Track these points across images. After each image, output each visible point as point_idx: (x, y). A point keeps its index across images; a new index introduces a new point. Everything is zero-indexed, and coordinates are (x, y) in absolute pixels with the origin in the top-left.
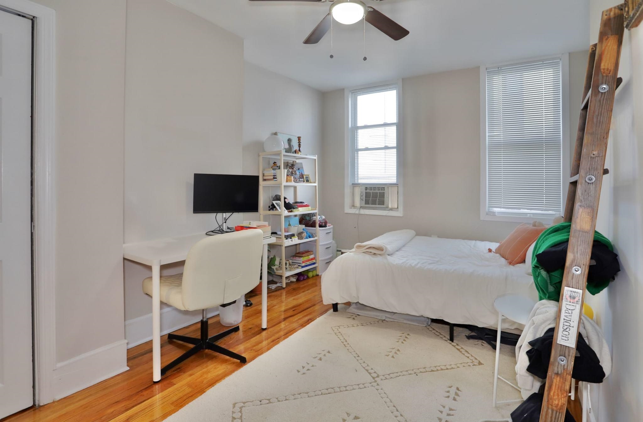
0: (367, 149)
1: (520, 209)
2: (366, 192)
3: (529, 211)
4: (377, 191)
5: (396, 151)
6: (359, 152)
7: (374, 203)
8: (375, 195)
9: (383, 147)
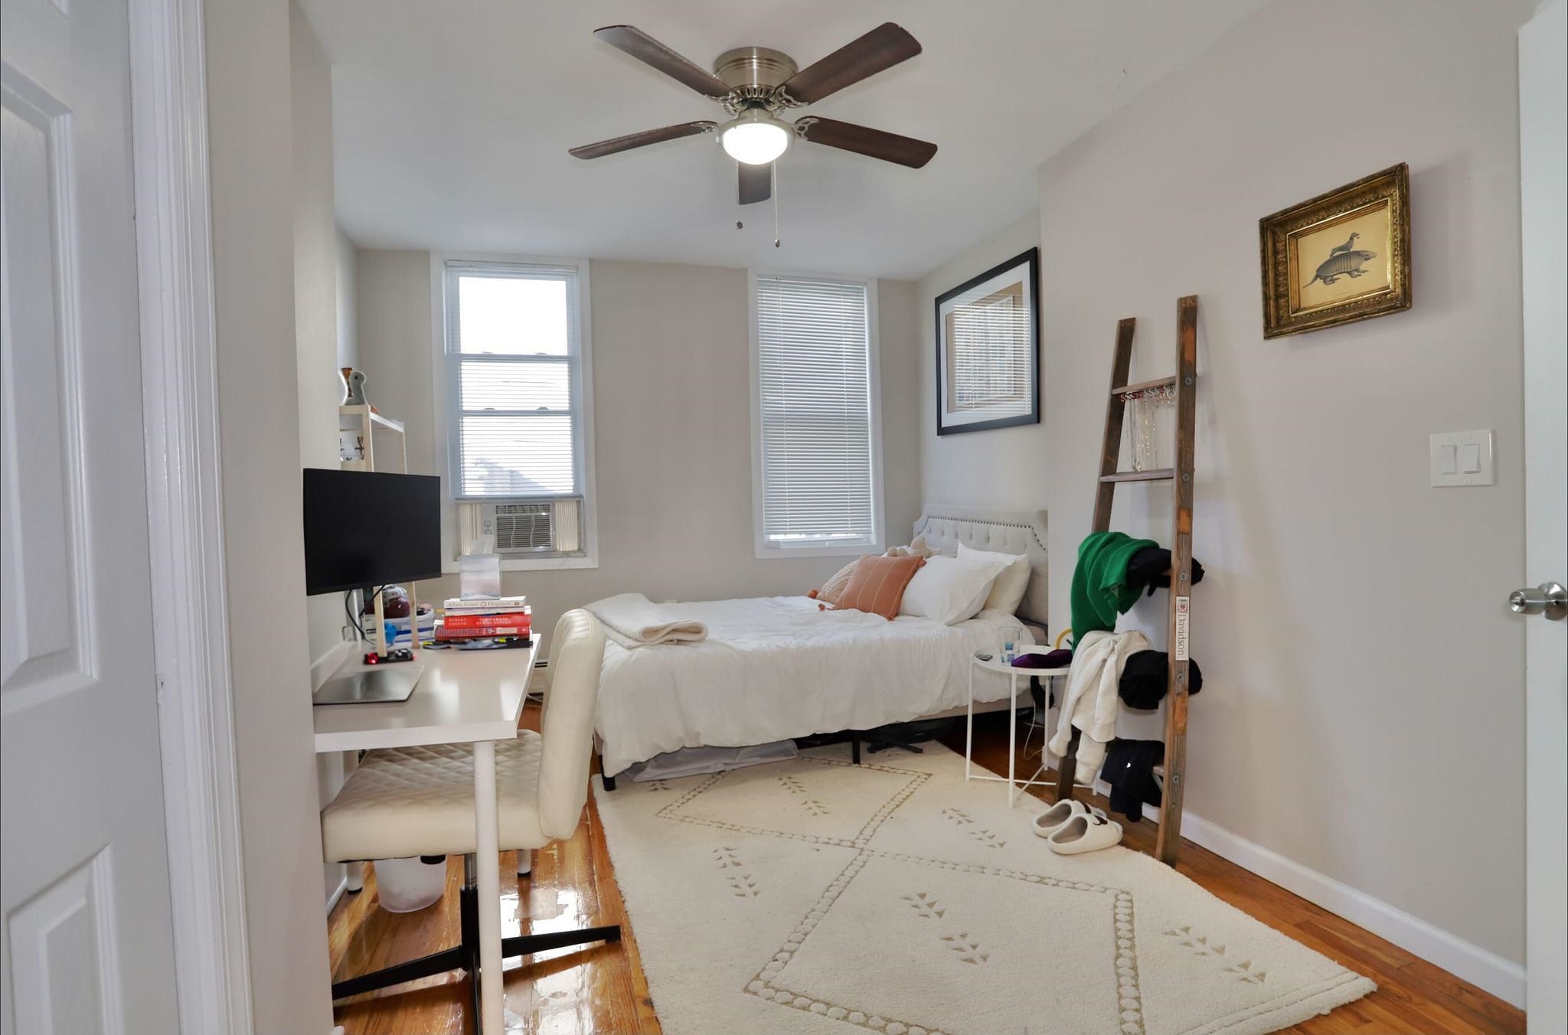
0: (489, 413)
1: (830, 533)
2: (498, 518)
3: (844, 535)
4: (529, 514)
5: (569, 421)
6: (466, 420)
7: (523, 542)
8: (524, 524)
9: (535, 409)
